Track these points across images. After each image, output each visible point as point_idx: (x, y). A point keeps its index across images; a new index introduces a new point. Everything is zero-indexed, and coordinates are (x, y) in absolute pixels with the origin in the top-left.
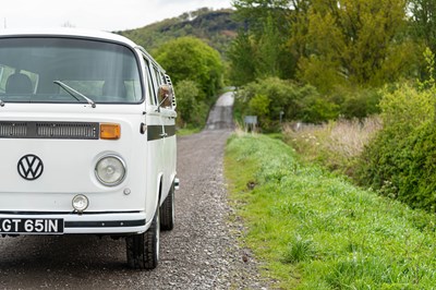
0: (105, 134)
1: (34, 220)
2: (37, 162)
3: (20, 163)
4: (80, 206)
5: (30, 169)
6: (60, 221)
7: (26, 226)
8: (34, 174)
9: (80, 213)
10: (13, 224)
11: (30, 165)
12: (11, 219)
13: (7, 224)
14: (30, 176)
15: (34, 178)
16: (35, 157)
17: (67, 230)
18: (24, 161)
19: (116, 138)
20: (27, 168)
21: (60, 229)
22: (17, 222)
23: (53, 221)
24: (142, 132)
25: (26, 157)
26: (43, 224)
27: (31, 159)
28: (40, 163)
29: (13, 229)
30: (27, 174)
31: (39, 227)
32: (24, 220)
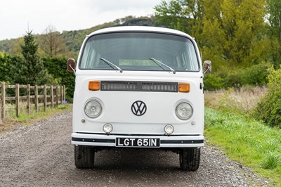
0: (181, 90)
1: (143, 139)
2: (143, 105)
3: (133, 105)
4: (169, 131)
5: (139, 109)
6: (158, 140)
7: (138, 142)
8: (141, 112)
9: (169, 135)
10: (130, 141)
11: (139, 107)
12: (129, 139)
13: (127, 141)
14: (139, 113)
15: (141, 115)
16: (142, 102)
17: (162, 145)
18: (135, 105)
19: (188, 92)
20: (137, 109)
21: (158, 145)
22: (132, 140)
23: (154, 139)
24: (201, 88)
25: (136, 102)
26: (148, 141)
27: (139, 103)
28: (145, 106)
29: (130, 144)
30: (137, 112)
31: (146, 143)
32: (137, 139)
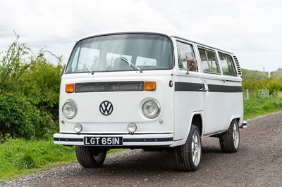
1: (107, 138)
2: (110, 105)
3: (101, 106)
5: (106, 109)
6: (121, 138)
7: (103, 141)
8: (108, 112)
11: (106, 107)
12: (95, 138)
13: (93, 140)
14: (106, 113)
15: (109, 114)
16: (109, 102)
17: (125, 144)
18: (103, 105)
19: (154, 90)
20: (104, 108)
21: (121, 143)
22: (98, 139)
23: (117, 138)
24: (170, 86)
25: (104, 102)
26: (112, 140)
27: (106, 103)
28: (111, 106)
30: (104, 112)
31: (109, 142)
32: (101, 138)
